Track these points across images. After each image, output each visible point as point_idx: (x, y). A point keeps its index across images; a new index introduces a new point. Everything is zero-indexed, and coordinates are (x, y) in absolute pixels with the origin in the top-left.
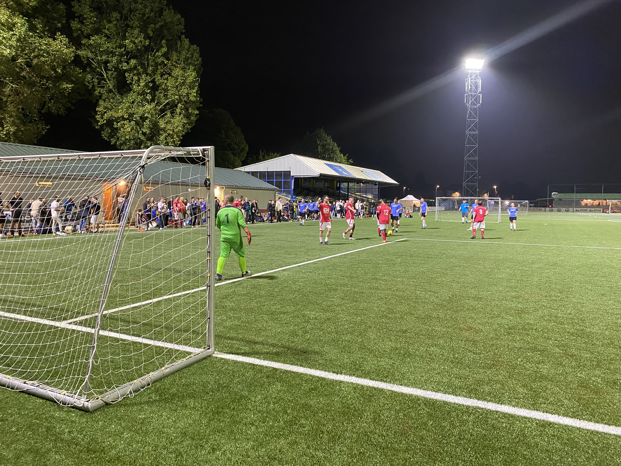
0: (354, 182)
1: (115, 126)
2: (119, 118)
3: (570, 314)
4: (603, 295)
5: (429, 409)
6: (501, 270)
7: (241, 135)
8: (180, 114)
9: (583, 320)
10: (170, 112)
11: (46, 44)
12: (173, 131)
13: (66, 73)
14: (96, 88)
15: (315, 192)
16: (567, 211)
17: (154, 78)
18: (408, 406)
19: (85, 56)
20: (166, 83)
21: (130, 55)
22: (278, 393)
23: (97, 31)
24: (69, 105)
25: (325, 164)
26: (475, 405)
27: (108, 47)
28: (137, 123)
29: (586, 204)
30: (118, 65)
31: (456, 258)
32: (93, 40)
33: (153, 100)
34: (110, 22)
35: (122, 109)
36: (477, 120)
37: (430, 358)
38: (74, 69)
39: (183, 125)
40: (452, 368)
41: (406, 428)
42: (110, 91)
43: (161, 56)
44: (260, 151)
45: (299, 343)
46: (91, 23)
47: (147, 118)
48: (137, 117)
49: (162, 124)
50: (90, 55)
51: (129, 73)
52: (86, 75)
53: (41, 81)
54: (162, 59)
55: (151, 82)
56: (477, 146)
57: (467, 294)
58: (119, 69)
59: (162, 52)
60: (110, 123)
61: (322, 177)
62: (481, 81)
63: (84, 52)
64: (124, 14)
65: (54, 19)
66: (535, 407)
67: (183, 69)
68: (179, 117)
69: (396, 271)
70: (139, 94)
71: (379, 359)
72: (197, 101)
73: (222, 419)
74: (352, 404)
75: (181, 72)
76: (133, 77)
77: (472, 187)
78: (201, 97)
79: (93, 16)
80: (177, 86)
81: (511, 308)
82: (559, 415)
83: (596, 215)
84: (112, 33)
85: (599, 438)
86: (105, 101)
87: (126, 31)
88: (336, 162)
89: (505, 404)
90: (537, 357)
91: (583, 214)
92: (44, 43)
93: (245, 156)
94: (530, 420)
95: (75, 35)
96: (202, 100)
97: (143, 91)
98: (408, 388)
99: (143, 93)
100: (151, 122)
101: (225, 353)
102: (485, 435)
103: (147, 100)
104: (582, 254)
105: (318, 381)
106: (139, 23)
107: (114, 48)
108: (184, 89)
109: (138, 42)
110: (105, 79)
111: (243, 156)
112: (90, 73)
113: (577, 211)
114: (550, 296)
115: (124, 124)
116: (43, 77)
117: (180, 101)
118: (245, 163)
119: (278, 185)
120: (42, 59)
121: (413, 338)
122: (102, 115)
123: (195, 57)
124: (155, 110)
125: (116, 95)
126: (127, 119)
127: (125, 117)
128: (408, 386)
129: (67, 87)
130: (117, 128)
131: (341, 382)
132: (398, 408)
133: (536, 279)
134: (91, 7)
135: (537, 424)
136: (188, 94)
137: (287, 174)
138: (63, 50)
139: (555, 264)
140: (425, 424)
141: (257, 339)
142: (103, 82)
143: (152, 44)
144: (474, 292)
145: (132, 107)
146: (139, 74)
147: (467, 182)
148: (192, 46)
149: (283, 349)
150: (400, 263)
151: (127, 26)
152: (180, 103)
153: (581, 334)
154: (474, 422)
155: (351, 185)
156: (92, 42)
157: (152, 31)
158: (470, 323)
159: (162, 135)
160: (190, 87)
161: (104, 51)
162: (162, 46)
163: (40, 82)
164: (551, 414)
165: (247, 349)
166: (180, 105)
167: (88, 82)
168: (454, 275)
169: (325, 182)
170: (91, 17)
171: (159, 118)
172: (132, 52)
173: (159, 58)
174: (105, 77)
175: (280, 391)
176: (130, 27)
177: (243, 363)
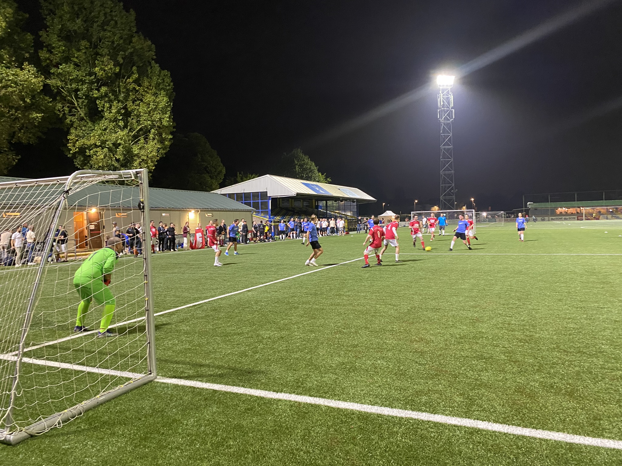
0: (333, 200)
1: (88, 154)
2: (92, 145)
3: (524, 321)
4: (560, 300)
5: (361, 423)
6: (466, 281)
7: (217, 158)
8: (154, 139)
9: (534, 326)
10: (144, 138)
11: (13, 75)
12: (148, 157)
13: (36, 102)
14: (67, 116)
15: (294, 211)
16: (543, 220)
17: (126, 105)
18: (342, 421)
19: (55, 85)
20: (138, 109)
21: (100, 82)
22: (212, 416)
23: (67, 60)
24: (40, 134)
25: (302, 183)
26: (408, 416)
27: (78, 75)
28: (110, 150)
29: (561, 213)
30: (88, 93)
31: (424, 271)
32: (62, 69)
33: (125, 126)
34: (79, 50)
35: (94, 136)
36: (451, 134)
37: (374, 371)
38: (44, 98)
39: (157, 150)
40: (394, 380)
41: (333, 443)
42: (82, 119)
43: (132, 82)
44: (238, 173)
45: (246, 363)
46: (60, 52)
47: (120, 144)
48: (109, 144)
49: (135, 150)
50: (59, 83)
51: (101, 100)
52: (56, 104)
53: (9, 111)
54: (133, 85)
55: (123, 108)
56: (452, 160)
57: (426, 306)
58: (91, 97)
59: (132, 78)
60: (82, 150)
61: (298, 197)
62: (452, 97)
63: (54, 81)
64: (93, 43)
65: (22, 49)
66: (468, 415)
67: (155, 94)
68: (153, 142)
69: (361, 285)
70: (111, 121)
71: (323, 375)
72: (171, 126)
73: (149, 444)
74: (285, 423)
75: (153, 97)
76: (104, 104)
77: (449, 201)
78: (174, 121)
79: (61, 45)
80: (150, 112)
81: (467, 317)
82: (489, 421)
83: (570, 223)
84: (82, 61)
85: (523, 443)
86: (76, 128)
87: (95, 59)
88: (315, 181)
89: (438, 413)
90: (481, 364)
91: (558, 222)
92: (12, 74)
93: (222, 178)
94: (459, 428)
95: (44, 64)
96: (175, 124)
97: (115, 118)
98: (346, 403)
99: (116, 120)
100: (125, 148)
101: (167, 377)
102: (411, 446)
103: (119, 126)
104: (548, 261)
105: (256, 401)
106: (109, 51)
107: (84, 76)
108: (157, 114)
109: (109, 69)
110: (76, 107)
111: (221, 179)
112: (61, 101)
113: (552, 219)
114: (508, 304)
115: (97, 152)
116: (12, 107)
117: (153, 126)
118: (222, 186)
119: (256, 206)
120: (10, 89)
121: (362, 352)
122: (74, 143)
123: (167, 83)
124: (128, 136)
125: (88, 123)
126: (100, 146)
127: (97, 144)
128: (346, 401)
129: (37, 117)
130: (89, 156)
131: (280, 400)
132: (330, 424)
133: (497, 288)
134: (58, 37)
135: (465, 432)
136: (160, 119)
137: (264, 195)
138: (32, 80)
139: (520, 272)
140: (354, 438)
141: (204, 362)
142: (74, 110)
143: (123, 71)
144: (434, 303)
145: (105, 134)
146: (110, 101)
147: (444, 196)
148: (162, 72)
149: (228, 370)
150: (367, 278)
151: (97, 54)
152: (153, 128)
153: (530, 339)
154: (404, 434)
155: (330, 203)
156: (60, 71)
157: (122, 58)
158: (423, 335)
159: (136, 160)
160: (163, 112)
161: (73, 79)
162: (133, 73)
163: (8, 113)
164: (481, 421)
165: (191, 372)
166: (153, 131)
167: (59, 110)
168: (418, 287)
169: (303, 201)
170: (59, 46)
171: (133, 144)
172: (102, 79)
173: (130, 85)
174: (76, 105)
175: (215, 413)
176: (100, 55)
177: (183, 387)
